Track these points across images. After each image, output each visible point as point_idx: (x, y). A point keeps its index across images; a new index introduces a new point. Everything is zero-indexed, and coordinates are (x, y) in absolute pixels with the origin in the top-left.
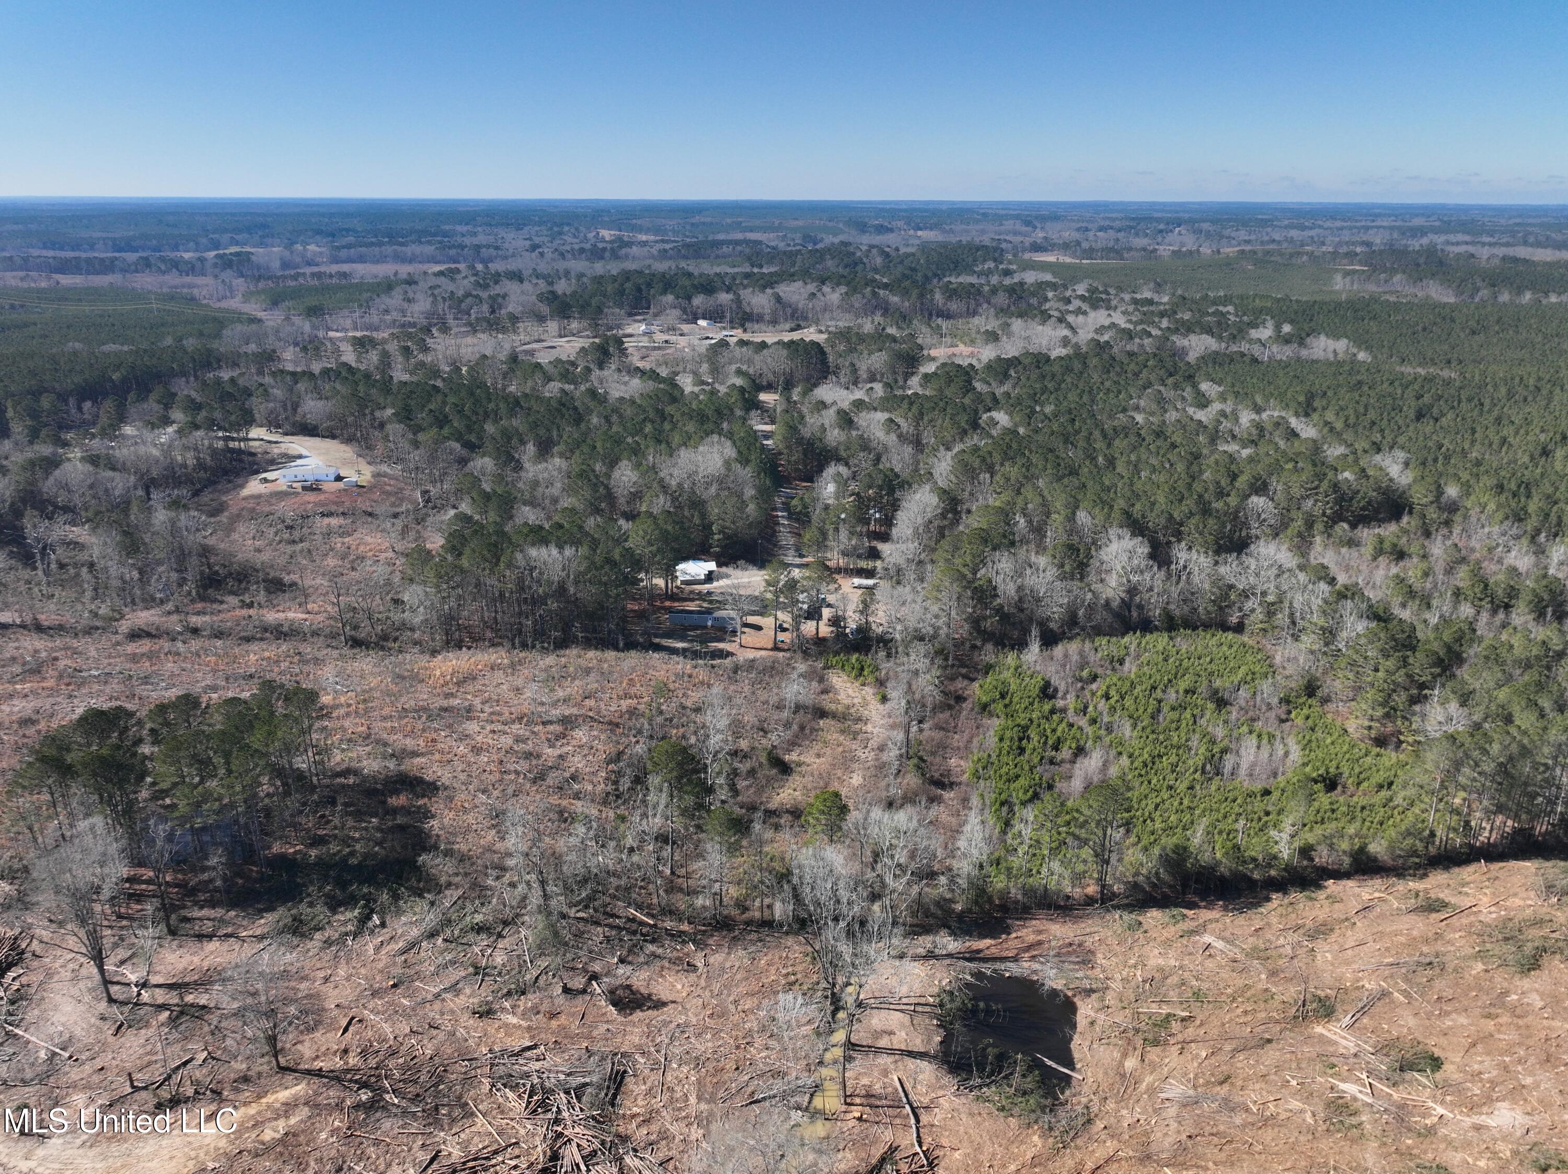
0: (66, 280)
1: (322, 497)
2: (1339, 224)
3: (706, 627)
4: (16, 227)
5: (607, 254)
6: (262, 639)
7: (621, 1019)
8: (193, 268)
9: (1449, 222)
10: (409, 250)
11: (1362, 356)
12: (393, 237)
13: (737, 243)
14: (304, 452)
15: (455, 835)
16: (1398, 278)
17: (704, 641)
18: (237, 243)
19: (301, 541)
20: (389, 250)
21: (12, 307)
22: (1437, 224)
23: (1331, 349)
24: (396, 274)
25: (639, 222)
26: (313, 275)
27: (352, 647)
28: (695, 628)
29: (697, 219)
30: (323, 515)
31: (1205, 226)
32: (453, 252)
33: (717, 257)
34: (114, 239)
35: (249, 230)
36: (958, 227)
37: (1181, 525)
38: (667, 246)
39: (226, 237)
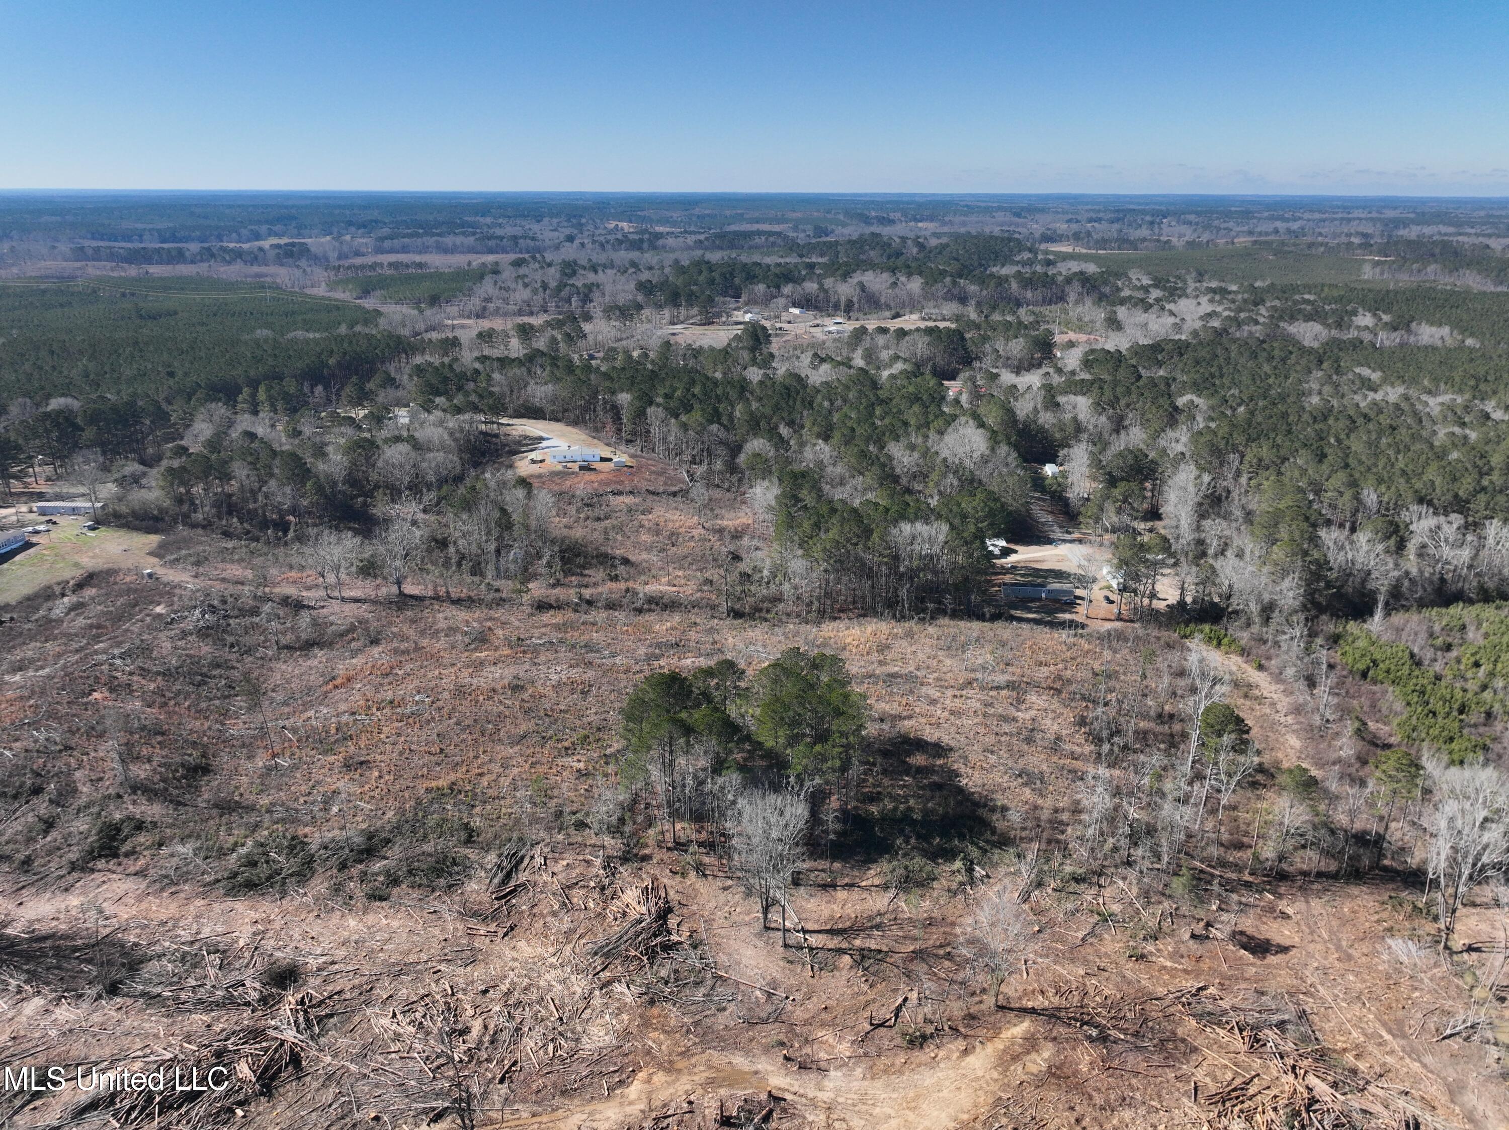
0: (155, 270)
1: (602, 476)
2: (1317, 216)
3: (1040, 599)
4: (53, 219)
5: (645, 245)
6: (650, 610)
7: (1259, 962)
8: (256, 258)
9: (1423, 214)
10: (449, 240)
11: (1469, 342)
12: (428, 229)
13: (770, 234)
14: (544, 435)
15: (993, 792)
16: (1431, 268)
17: (1051, 612)
18: (276, 235)
19: (607, 518)
20: (431, 241)
21: (124, 295)
22: (1412, 216)
23: (1437, 336)
24: (469, 264)
25: (646, 213)
26: (390, 264)
27: (735, 618)
28: (1033, 600)
29: (697, 211)
30: (614, 493)
31: (1192, 217)
32: (492, 243)
33: (750, 247)
34: (159, 231)
35: (279, 220)
36: (958, 219)
37: (1468, 502)
38: (702, 237)
39: (264, 229)
